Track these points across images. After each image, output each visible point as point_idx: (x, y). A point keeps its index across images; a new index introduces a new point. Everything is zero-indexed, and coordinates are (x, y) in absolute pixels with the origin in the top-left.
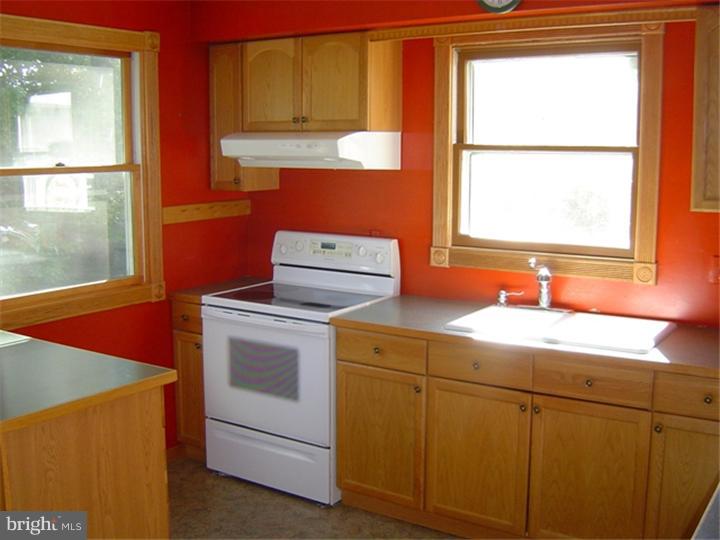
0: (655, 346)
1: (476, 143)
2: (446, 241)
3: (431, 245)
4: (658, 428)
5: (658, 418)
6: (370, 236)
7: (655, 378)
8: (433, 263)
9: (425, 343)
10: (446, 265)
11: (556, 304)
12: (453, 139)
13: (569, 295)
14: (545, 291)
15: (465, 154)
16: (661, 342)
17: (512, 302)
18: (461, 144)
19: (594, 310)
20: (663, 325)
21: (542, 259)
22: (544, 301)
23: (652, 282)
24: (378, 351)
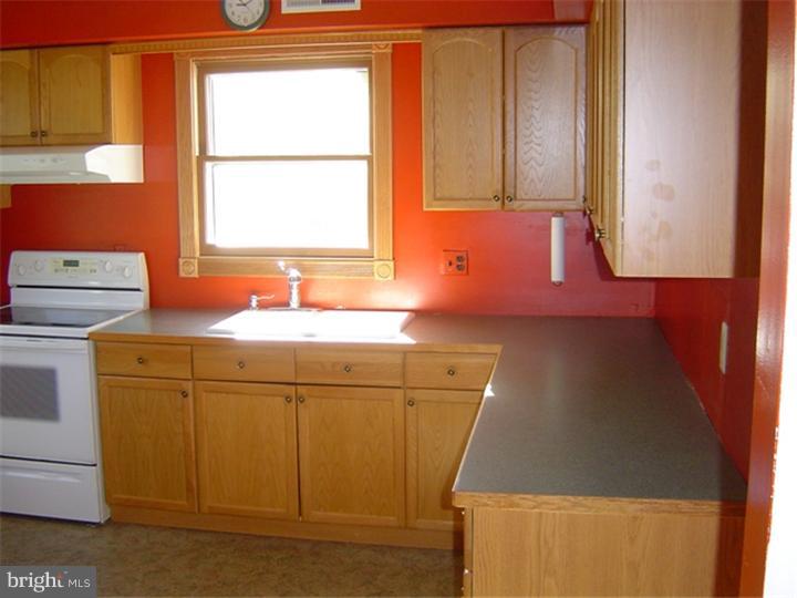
0: (402, 331)
1: (218, 154)
2: (194, 253)
3: (179, 256)
4: (411, 403)
5: (410, 394)
6: (115, 250)
7: (405, 358)
8: (182, 274)
9: (189, 348)
10: (196, 275)
11: (305, 304)
12: (196, 151)
13: (316, 295)
14: (295, 292)
15: (208, 165)
16: (405, 328)
17: (262, 306)
18: (204, 156)
19: (340, 307)
20: (405, 315)
21: (289, 262)
22: (295, 302)
23: (391, 278)
24: (141, 361)
